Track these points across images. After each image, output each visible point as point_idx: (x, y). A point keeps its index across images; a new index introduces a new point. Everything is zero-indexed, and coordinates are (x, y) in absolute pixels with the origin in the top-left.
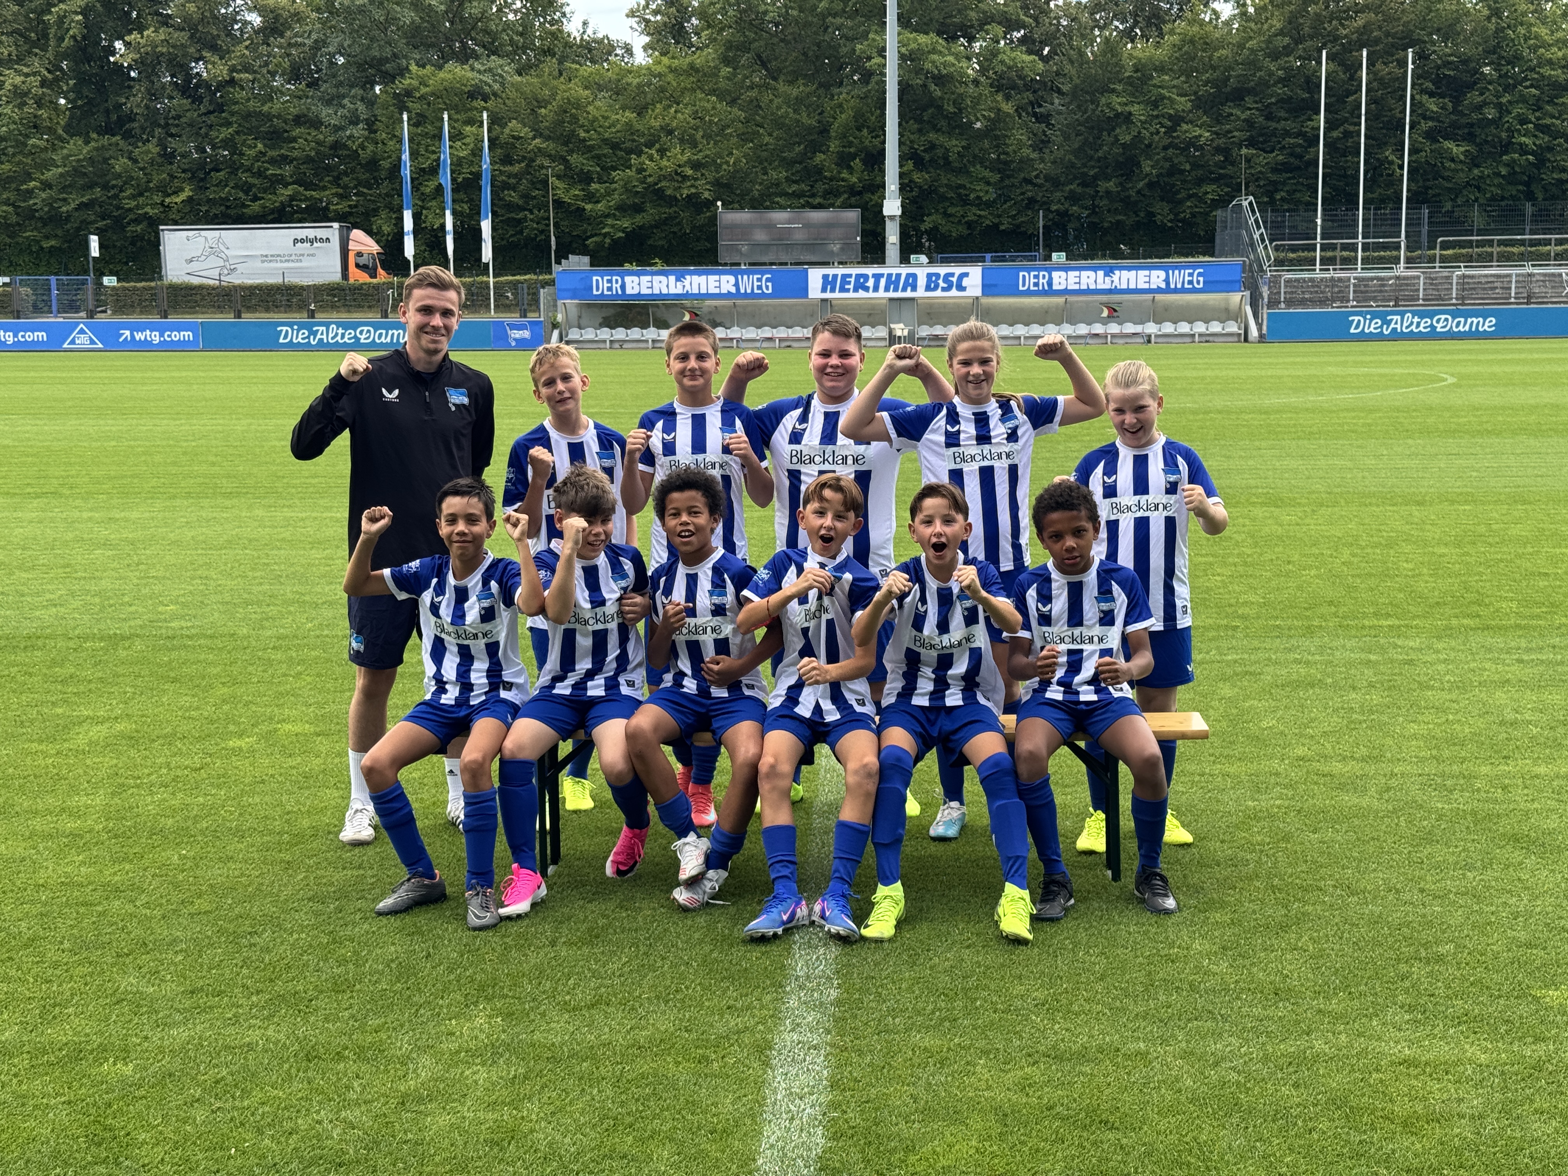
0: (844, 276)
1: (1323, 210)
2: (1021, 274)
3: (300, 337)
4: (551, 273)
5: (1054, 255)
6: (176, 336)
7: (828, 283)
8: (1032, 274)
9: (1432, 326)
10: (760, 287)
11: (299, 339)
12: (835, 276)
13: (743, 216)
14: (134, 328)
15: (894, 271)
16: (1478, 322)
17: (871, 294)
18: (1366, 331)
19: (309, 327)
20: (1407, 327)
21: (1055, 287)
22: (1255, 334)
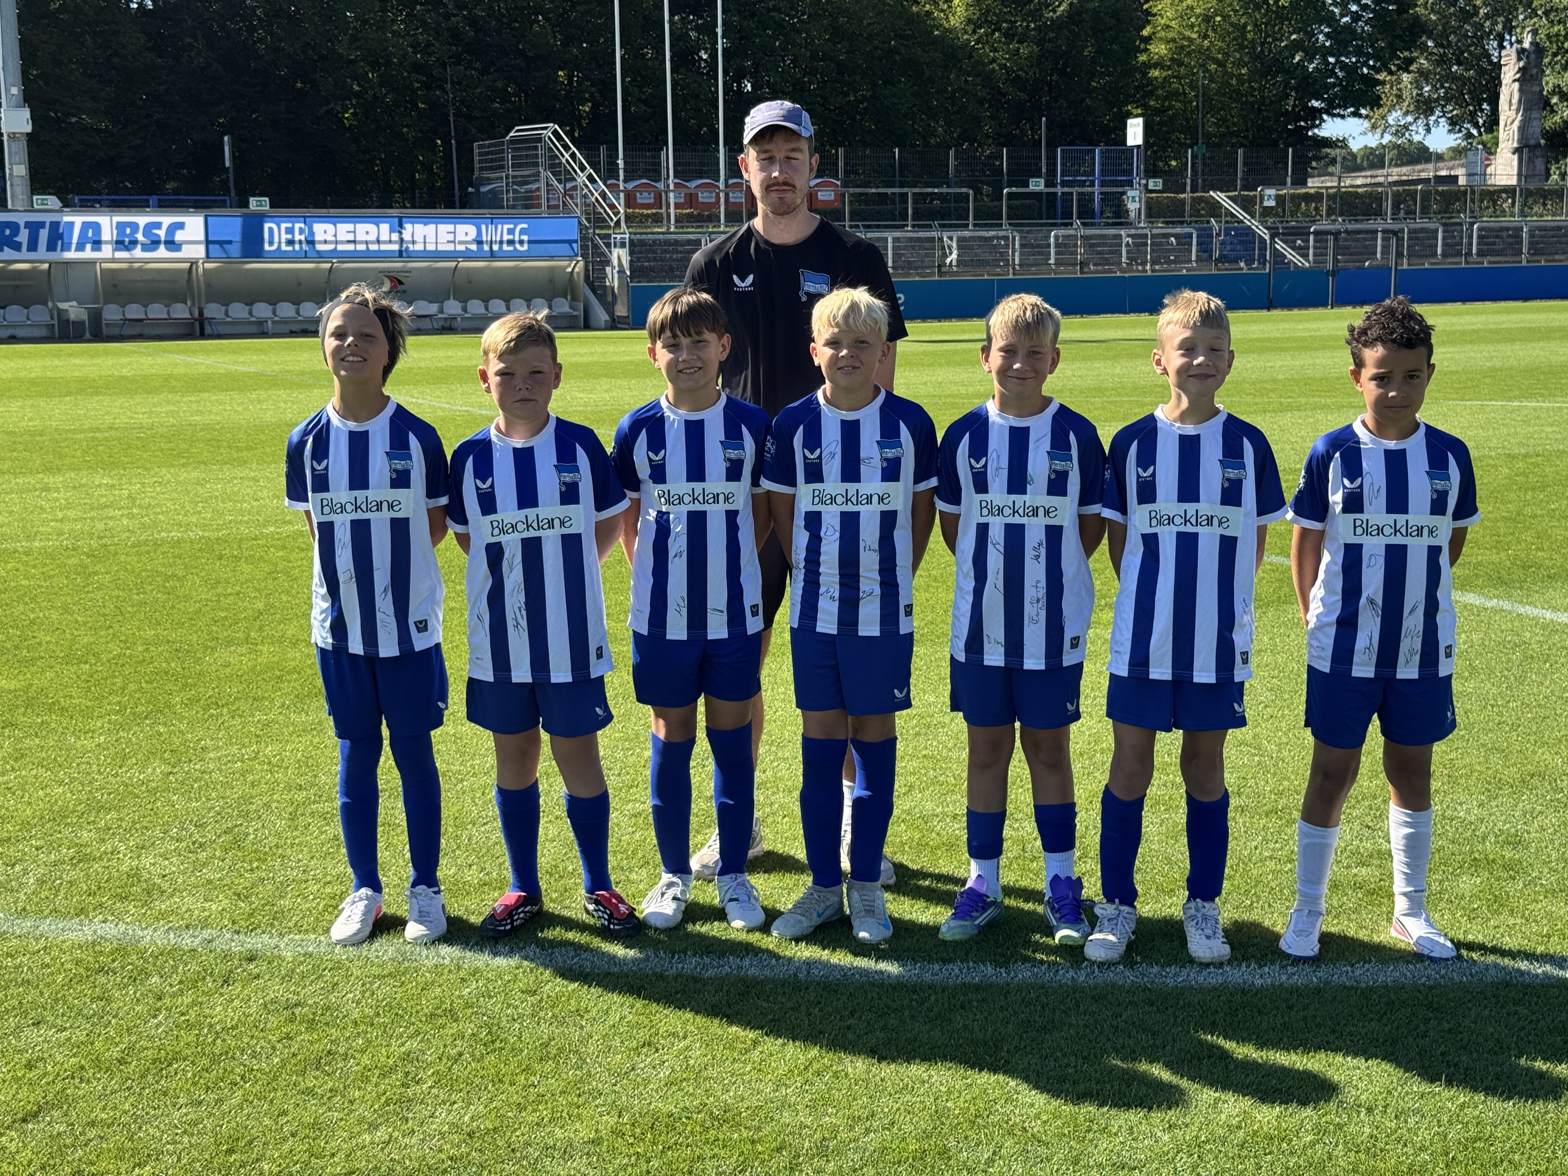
5: (253, 202)
8: (284, 226)
17: (24, 255)
22: (602, 316)
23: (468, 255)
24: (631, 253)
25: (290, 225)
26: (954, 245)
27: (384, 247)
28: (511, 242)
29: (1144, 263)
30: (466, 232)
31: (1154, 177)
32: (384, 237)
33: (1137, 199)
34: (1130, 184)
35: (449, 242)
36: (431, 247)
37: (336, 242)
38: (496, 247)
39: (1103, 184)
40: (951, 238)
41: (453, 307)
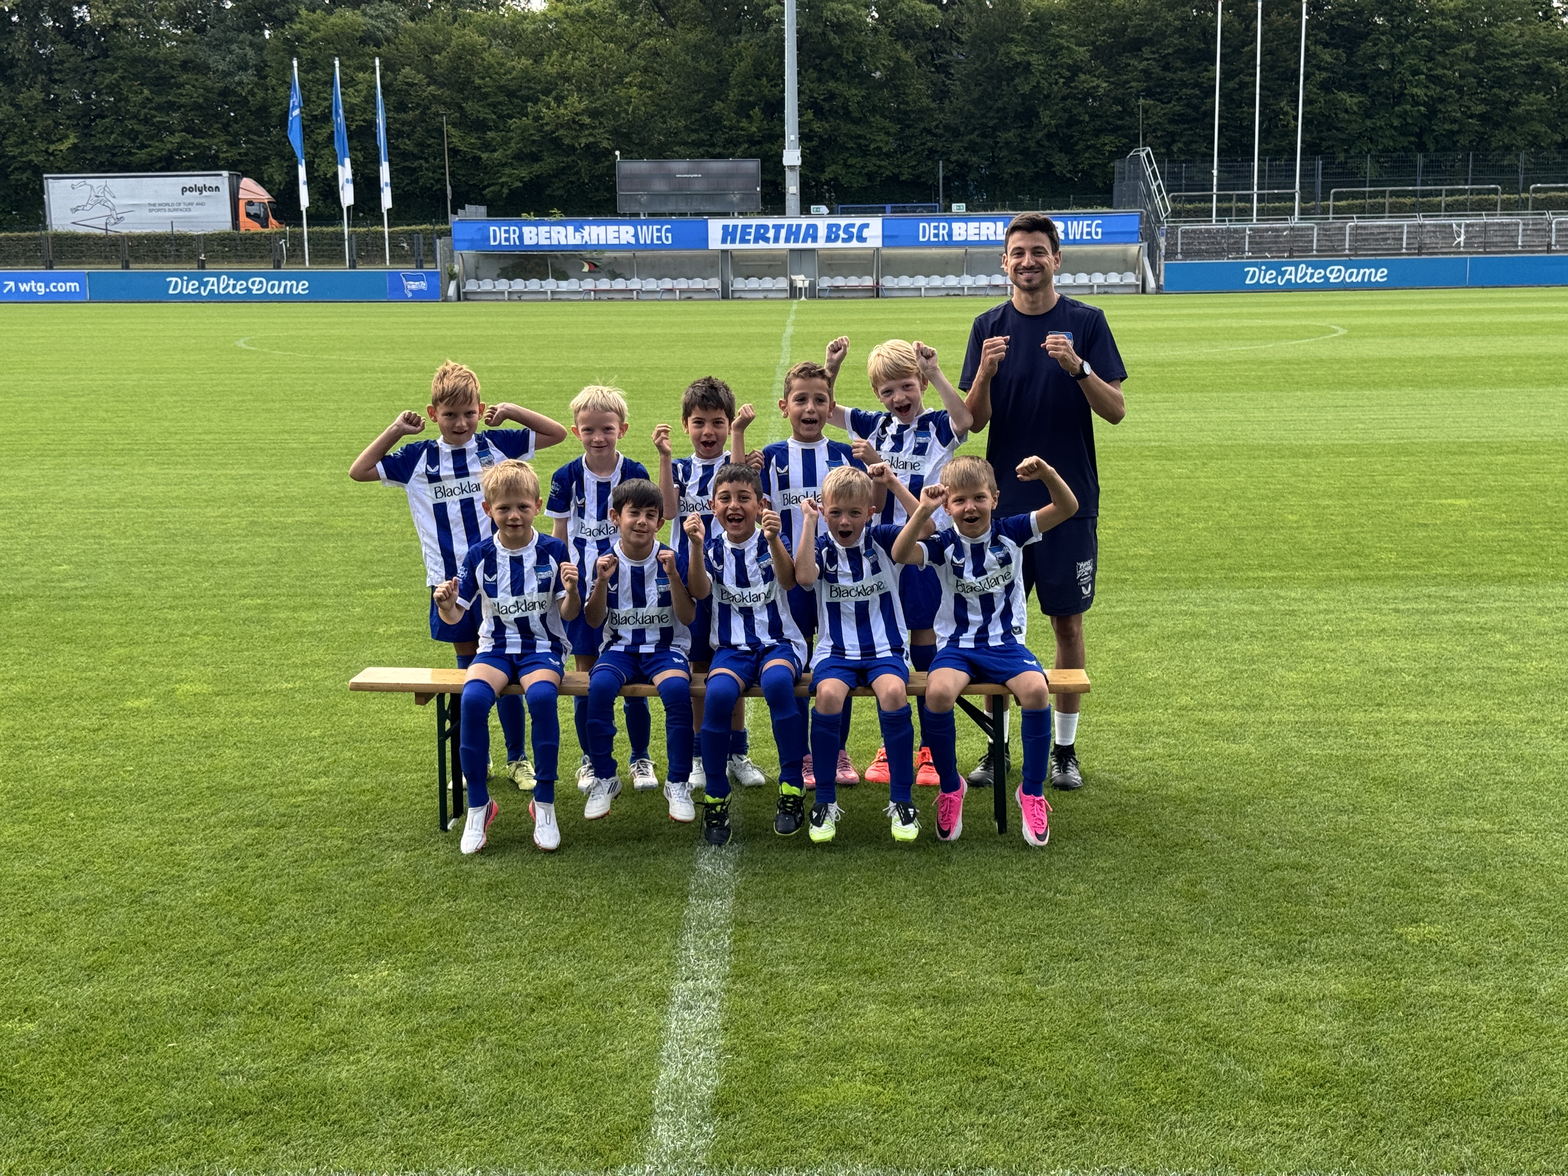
0: (745, 227)
1: (1219, 161)
2: (921, 225)
3: (190, 288)
4: (447, 223)
5: (954, 206)
6: (62, 287)
7: (728, 234)
8: (932, 225)
9: (1325, 276)
10: (659, 238)
11: (190, 290)
12: (735, 227)
13: (642, 166)
14: (18, 279)
15: (795, 222)
16: (1371, 273)
17: (772, 245)
18: (1262, 282)
19: (199, 278)
20: (1301, 278)
21: (954, 239)
22: (1152, 285)
25: (936, 224)
37: (967, 235)
38: (1078, 237)
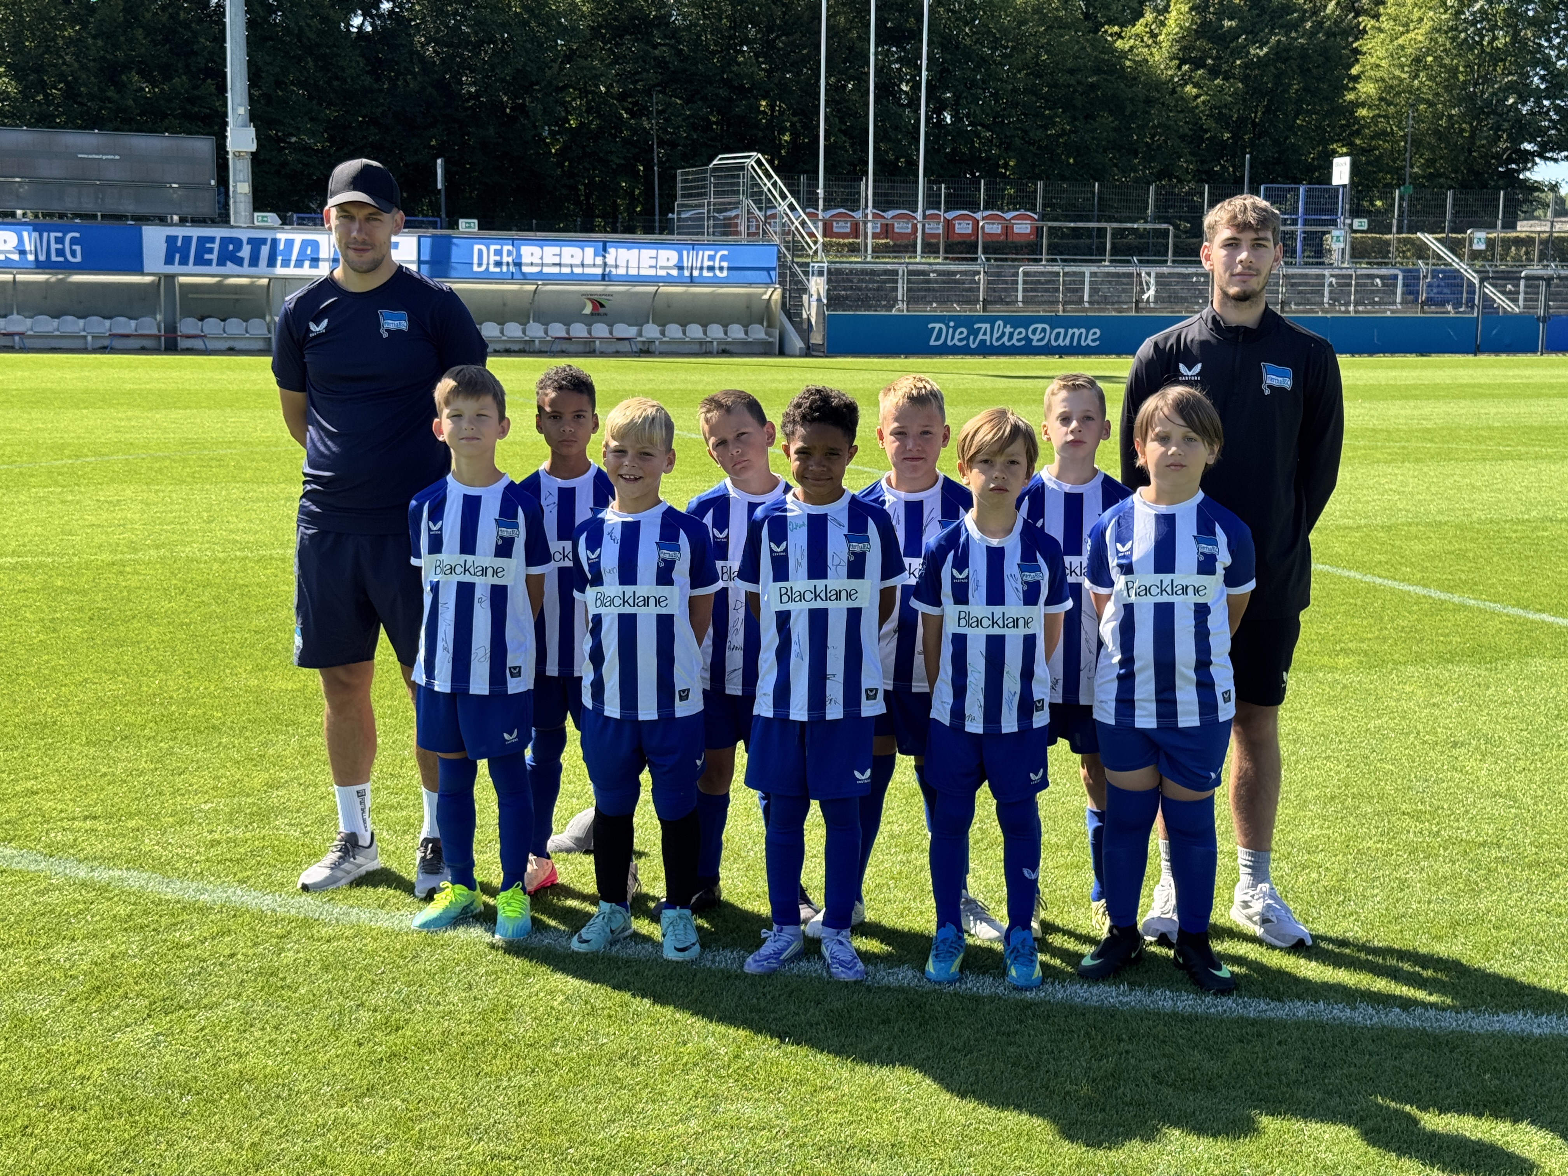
0: (202, 240)
5: (462, 222)
7: (175, 250)
8: (493, 248)
9: (1027, 338)
12: (187, 240)
13: (21, 138)
17: (246, 270)
18: (949, 343)
20: (998, 339)
22: (798, 343)
23: (668, 281)
24: (829, 281)
25: (498, 247)
26: (1152, 281)
27: (588, 271)
28: (711, 269)
29: (1347, 304)
30: (667, 257)
31: (1358, 217)
32: (589, 260)
33: (1342, 239)
34: (1334, 223)
35: (651, 267)
36: (633, 272)
37: (542, 265)
38: (696, 273)
39: (1306, 223)
40: (1149, 274)
41: (651, 331)
